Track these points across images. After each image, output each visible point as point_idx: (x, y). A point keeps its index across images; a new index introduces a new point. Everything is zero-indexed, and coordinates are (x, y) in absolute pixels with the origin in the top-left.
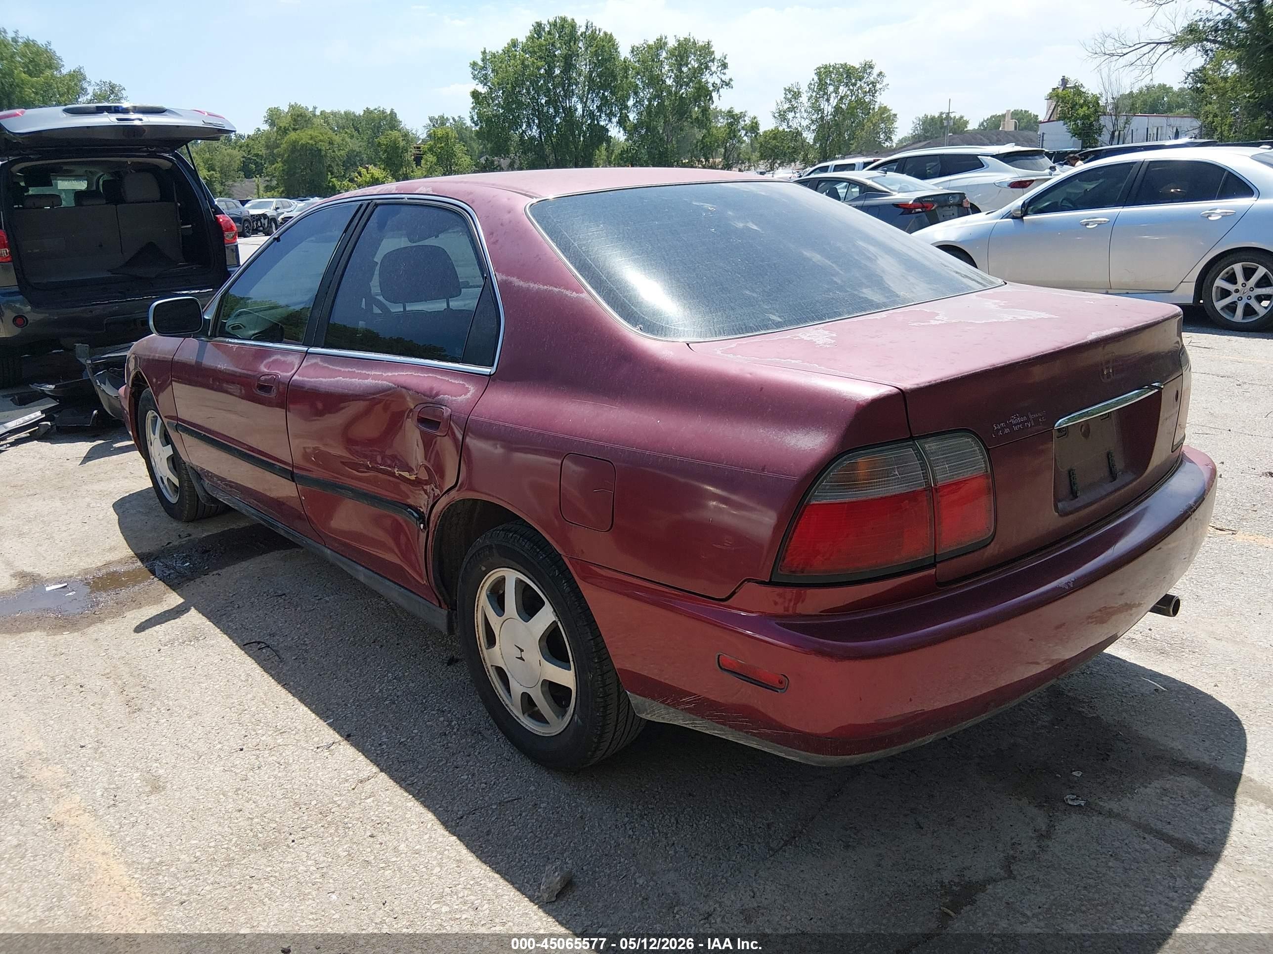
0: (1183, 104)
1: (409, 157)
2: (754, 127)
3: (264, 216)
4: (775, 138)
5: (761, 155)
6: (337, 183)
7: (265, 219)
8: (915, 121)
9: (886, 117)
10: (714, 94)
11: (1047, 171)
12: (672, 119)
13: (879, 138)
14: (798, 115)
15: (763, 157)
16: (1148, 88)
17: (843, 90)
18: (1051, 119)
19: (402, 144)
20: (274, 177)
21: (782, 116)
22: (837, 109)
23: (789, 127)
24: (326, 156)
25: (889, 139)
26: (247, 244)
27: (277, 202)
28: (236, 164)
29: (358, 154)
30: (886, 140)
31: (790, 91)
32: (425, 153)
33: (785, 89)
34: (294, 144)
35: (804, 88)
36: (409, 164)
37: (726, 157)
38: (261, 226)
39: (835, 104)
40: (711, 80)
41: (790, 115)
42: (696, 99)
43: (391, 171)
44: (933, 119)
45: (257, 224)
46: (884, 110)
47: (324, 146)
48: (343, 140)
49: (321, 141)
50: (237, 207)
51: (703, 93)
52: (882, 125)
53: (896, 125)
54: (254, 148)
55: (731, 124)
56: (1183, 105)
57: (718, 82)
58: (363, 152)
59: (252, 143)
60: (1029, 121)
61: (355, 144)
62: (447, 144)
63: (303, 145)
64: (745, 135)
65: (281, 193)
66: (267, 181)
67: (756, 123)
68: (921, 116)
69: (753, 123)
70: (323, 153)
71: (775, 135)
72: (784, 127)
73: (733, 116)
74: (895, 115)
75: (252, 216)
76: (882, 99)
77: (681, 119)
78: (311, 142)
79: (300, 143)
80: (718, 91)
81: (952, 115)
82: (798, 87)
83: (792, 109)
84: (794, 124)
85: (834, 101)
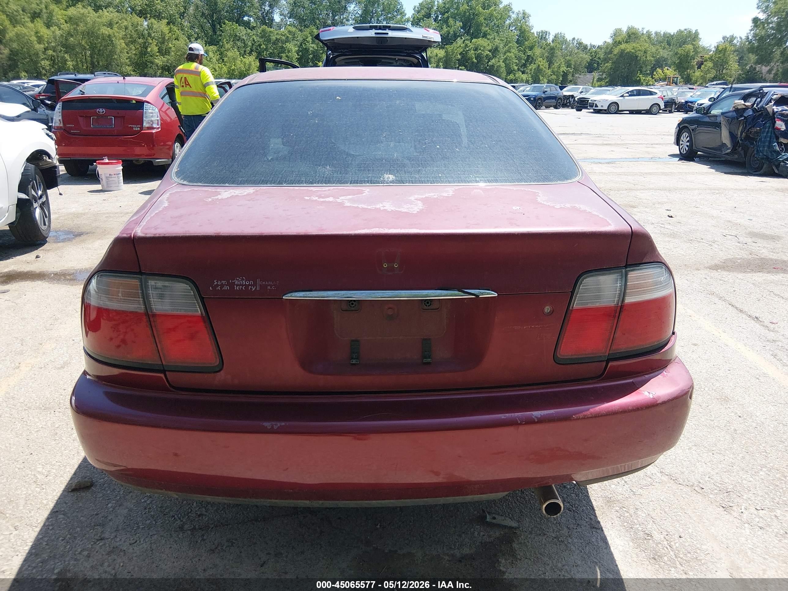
1: (694, 62)
3: (572, 96)
6: (642, 78)
7: (572, 98)
19: (692, 54)
20: (605, 72)
24: (640, 60)
26: (550, 113)
27: (583, 88)
28: (584, 63)
29: (665, 60)
32: (706, 61)
34: (623, 51)
36: (693, 67)
38: (569, 103)
43: (679, 72)
45: (567, 101)
47: (640, 54)
48: (657, 50)
49: (639, 50)
50: (556, 90)
54: (599, 54)
58: (669, 58)
59: (599, 50)
61: (664, 53)
62: (724, 55)
63: (628, 53)
65: (606, 83)
66: (600, 75)
70: (639, 58)
75: (564, 96)
78: (633, 51)
79: (625, 52)
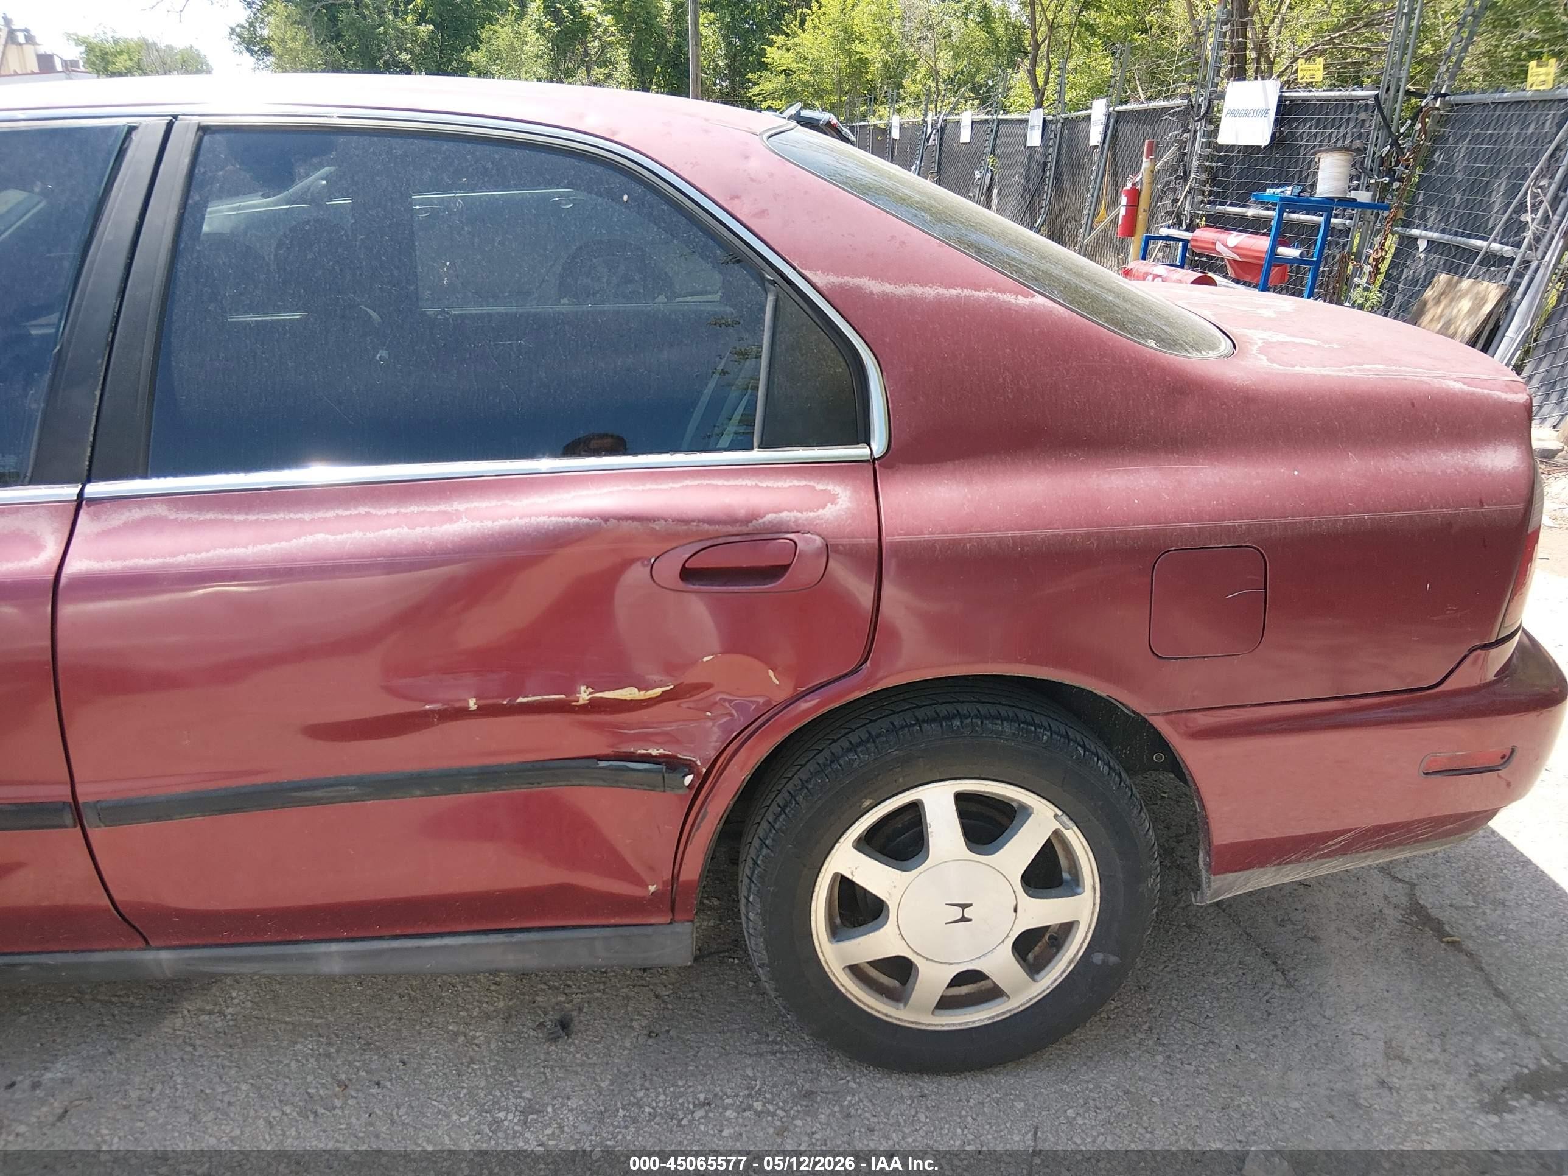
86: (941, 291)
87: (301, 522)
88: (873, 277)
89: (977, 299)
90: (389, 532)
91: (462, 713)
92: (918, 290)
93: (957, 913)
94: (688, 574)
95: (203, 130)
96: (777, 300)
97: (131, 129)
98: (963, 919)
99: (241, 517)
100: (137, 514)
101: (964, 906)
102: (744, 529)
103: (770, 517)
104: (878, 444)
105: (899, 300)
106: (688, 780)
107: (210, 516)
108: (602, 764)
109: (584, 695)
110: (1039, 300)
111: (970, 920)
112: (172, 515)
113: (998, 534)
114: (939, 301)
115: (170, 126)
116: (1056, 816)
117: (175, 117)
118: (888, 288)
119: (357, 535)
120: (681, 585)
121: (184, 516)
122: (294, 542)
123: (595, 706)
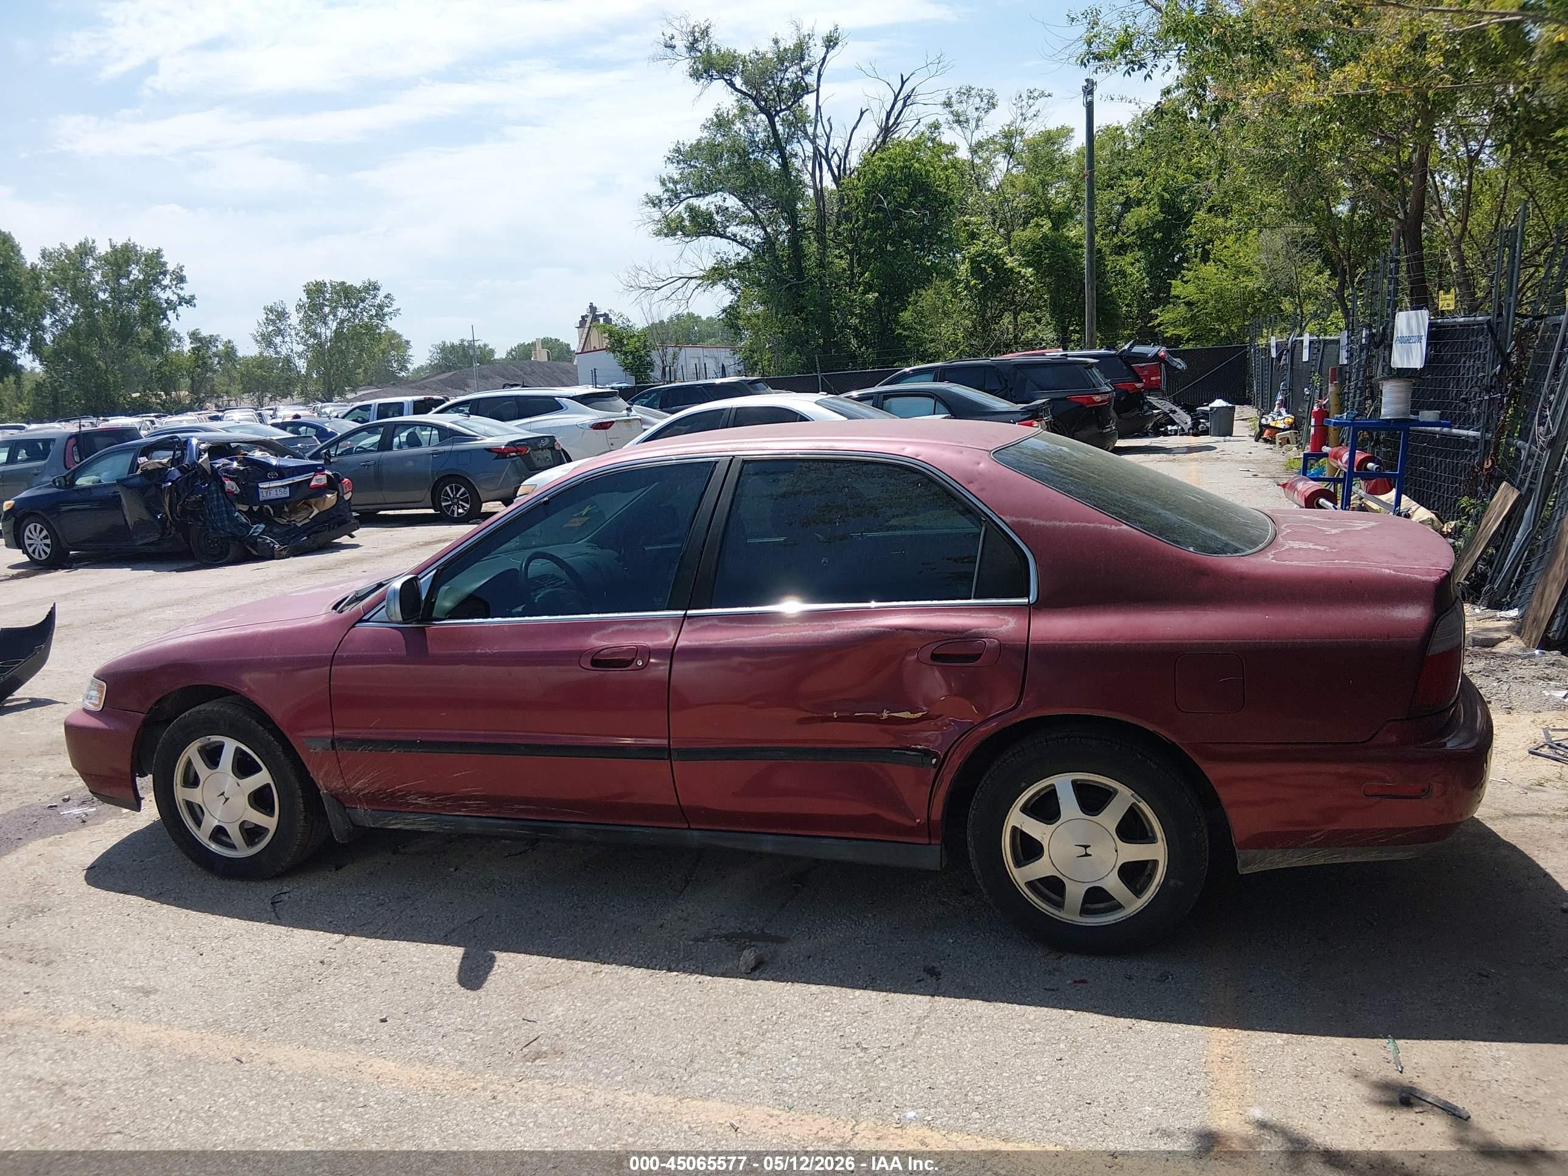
0: (714, 333)
2: (230, 353)
4: (260, 367)
5: (244, 387)
8: (431, 349)
9: (398, 345)
10: (170, 313)
11: (625, 412)
12: (113, 343)
13: (392, 367)
14: (287, 339)
15: (246, 390)
16: (678, 317)
17: (342, 313)
18: (586, 350)
21: (266, 340)
22: (338, 334)
23: (277, 353)
25: (403, 368)
30: (401, 370)
31: (271, 310)
33: (265, 309)
35: (291, 309)
37: (193, 390)
39: (334, 328)
40: (163, 295)
41: (278, 340)
42: (145, 319)
44: (453, 346)
46: (394, 335)
51: (155, 311)
52: (393, 353)
53: (410, 352)
55: (197, 349)
56: (714, 336)
57: (174, 298)
60: (561, 350)
64: (219, 363)
67: (232, 348)
68: (439, 342)
69: (227, 347)
71: (261, 363)
72: (270, 353)
73: (200, 340)
74: (408, 342)
76: (393, 324)
77: (125, 344)
80: (175, 309)
81: (477, 344)
82: (283, 306)
83: (280, 332)
84: (284, 351)
85: (334, 326)
86: (1070, 524)
87: (770, 628)
88: (1035, 518)
89: (1089, 527)
90: (804, 633)
91: (831, 719)
92: (1057, 523)
93: (1082, 851)
94: (934, 657)
95: (745, 462)
96: (986, 529)
97: (717, 462)
98: (1087, 855)
99: (746, 625)
100: (706, 623)
101: (1086, 847)
102: (962, 636)
103: (973, 630)
104: (1033, 598)
105: (1047, 528)
106: (934, 761)
107: (734, 625)
108: (895, 751)
109: (885, 715)
110: (1125, 527)
111: (1090, 855)
112: (720, 624)
113: (1089, 642)
114: (1068, 527)
115: (731, 461)
116: (1132, 795)
117: (734, 456)
118: (1042, 523)
119: (792, 634)
120: (931, 662)
121: (725, 624)
122: (766, 636)
123: (891, 721)
